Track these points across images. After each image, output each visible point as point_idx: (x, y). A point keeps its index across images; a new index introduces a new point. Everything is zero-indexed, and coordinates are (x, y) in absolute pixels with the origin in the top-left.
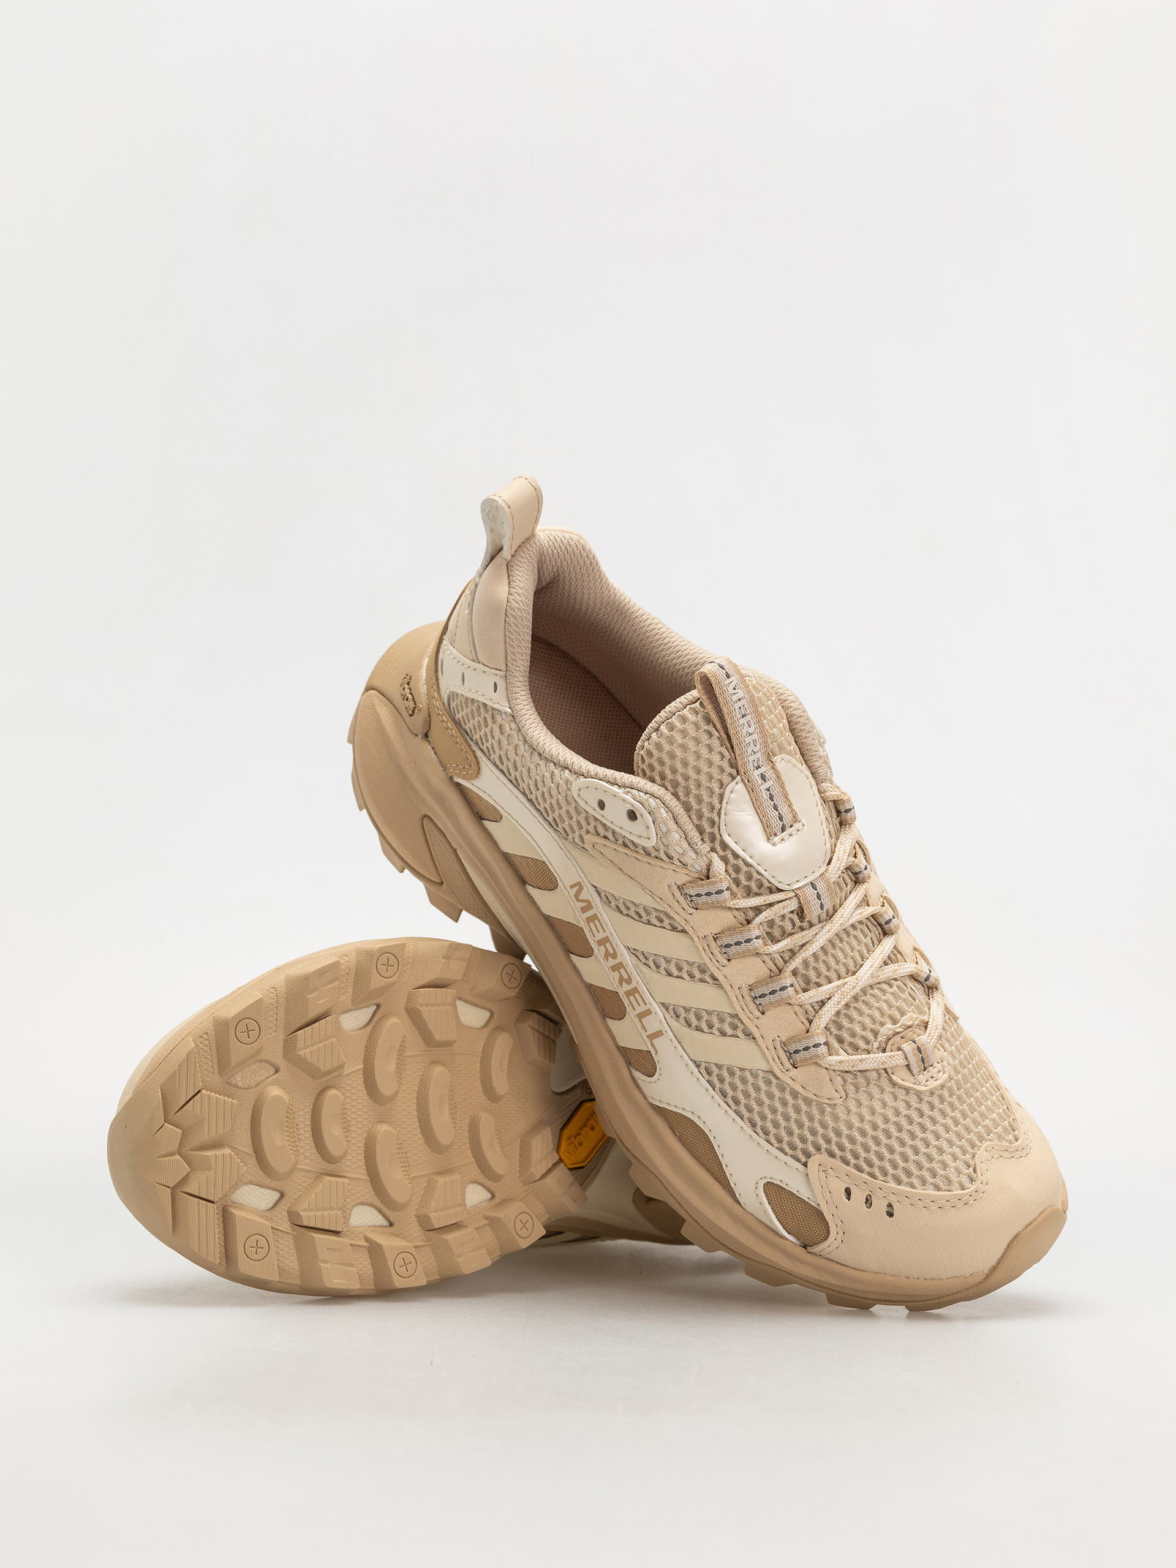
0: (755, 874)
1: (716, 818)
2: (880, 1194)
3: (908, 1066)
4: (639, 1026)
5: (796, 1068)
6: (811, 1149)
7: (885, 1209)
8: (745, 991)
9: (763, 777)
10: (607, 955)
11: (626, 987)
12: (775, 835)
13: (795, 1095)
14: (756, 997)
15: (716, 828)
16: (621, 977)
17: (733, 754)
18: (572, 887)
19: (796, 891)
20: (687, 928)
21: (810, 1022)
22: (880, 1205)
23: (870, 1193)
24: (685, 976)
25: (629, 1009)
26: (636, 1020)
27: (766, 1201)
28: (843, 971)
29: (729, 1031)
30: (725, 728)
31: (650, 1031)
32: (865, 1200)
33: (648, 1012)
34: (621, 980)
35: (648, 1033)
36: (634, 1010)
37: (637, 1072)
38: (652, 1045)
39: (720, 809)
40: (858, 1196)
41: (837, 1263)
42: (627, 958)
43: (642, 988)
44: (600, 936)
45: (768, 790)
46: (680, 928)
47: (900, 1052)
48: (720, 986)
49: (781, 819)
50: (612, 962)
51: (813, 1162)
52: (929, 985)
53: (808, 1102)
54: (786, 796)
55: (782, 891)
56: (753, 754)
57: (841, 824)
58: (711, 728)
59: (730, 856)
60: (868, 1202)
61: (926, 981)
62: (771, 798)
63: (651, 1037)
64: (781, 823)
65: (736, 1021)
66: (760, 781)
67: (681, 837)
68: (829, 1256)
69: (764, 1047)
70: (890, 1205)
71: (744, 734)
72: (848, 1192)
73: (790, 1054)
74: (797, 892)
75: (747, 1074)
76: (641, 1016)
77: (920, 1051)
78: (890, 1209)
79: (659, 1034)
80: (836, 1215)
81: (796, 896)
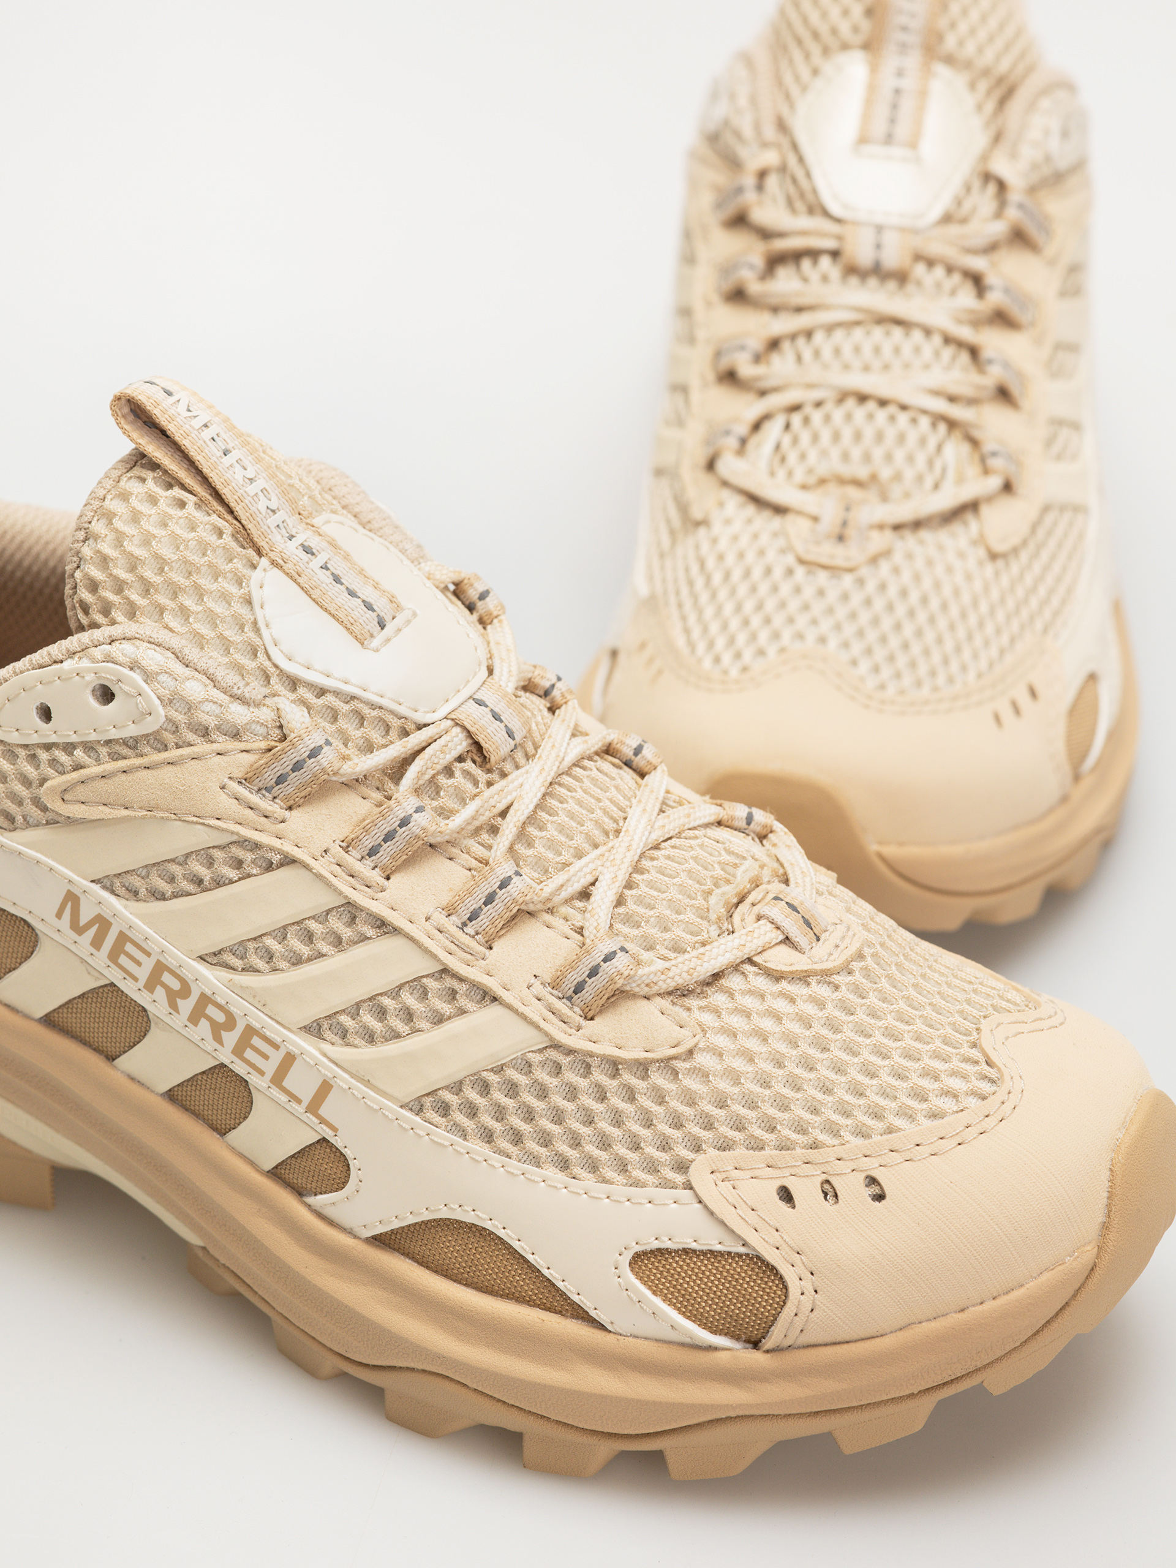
0: (366, 711)
1: (257, 641)
2: (844, 1167)
3: (787, 940)
4: (283, 1098)
5: (592, 1019)
6: (686, 1154)
7: (868, 1192)
8: (440, 918)
9: (308, 550)
10: (173, 998)
11: (231, 1038)
12: (372, 636)
13: (614, 1066)
14: (464, 924)
15: (261, 656)
16: (214, 1024)
17: (235, 522)
18: (59, 915)
19: (449, 716)
20: (289, 848)
21: (580, 931)
22: (852, 1187)
23: (824, 1177)
24: (325, 948)
25: (254, 1079)
26: (275, 1092)
27: (648, 1293)
28: (597, 834)
29: (446, 1008)
30: (205, 480)
31: (307, 1097)
32: (822, 1195)
33: (289, 1059)
34: (217, 1030)
35: (305, 1103)
36: (262, 1073)
37: (319, 1197)
38: (323, 1121)
39: (255, 623)
40: (806, 1190)
41: (826, 1345)
42: (211, 979)
43: (258, 1019)
44: (143, 973)
45: (325, 567)
46: (276, 859)
47: (762, 922)
48: (396, 931)
49: (369, 607)
50: (186, 1006)
51: (699, 1175)
52: (758, 829)
53: (643, 1068)
54: (361, 572)
55: (426, 725)
56: (271, 513)
57: (482, 621)
58: (177, 492)
59: (309, 696)
60: (829, 1192)
61: (749, 823)
62: (337, 579)
63: (313, 1107)
64: (374, 615)
65: (449, 982)
66: (305, 557)
67: (206, 686)
68: (804, 1339)
69: (517, 1004)
70: (872, 1181)
71: (241, 482)
72: (786, 1195)
73: (570, 999)
74: (454, 717)
75: (512, 1074)
76: (278, 1080)
77: (794, 908)
78: (875, 1190)
79: (325, 1088)
80: (783, 1246)
81: (457, 724)
